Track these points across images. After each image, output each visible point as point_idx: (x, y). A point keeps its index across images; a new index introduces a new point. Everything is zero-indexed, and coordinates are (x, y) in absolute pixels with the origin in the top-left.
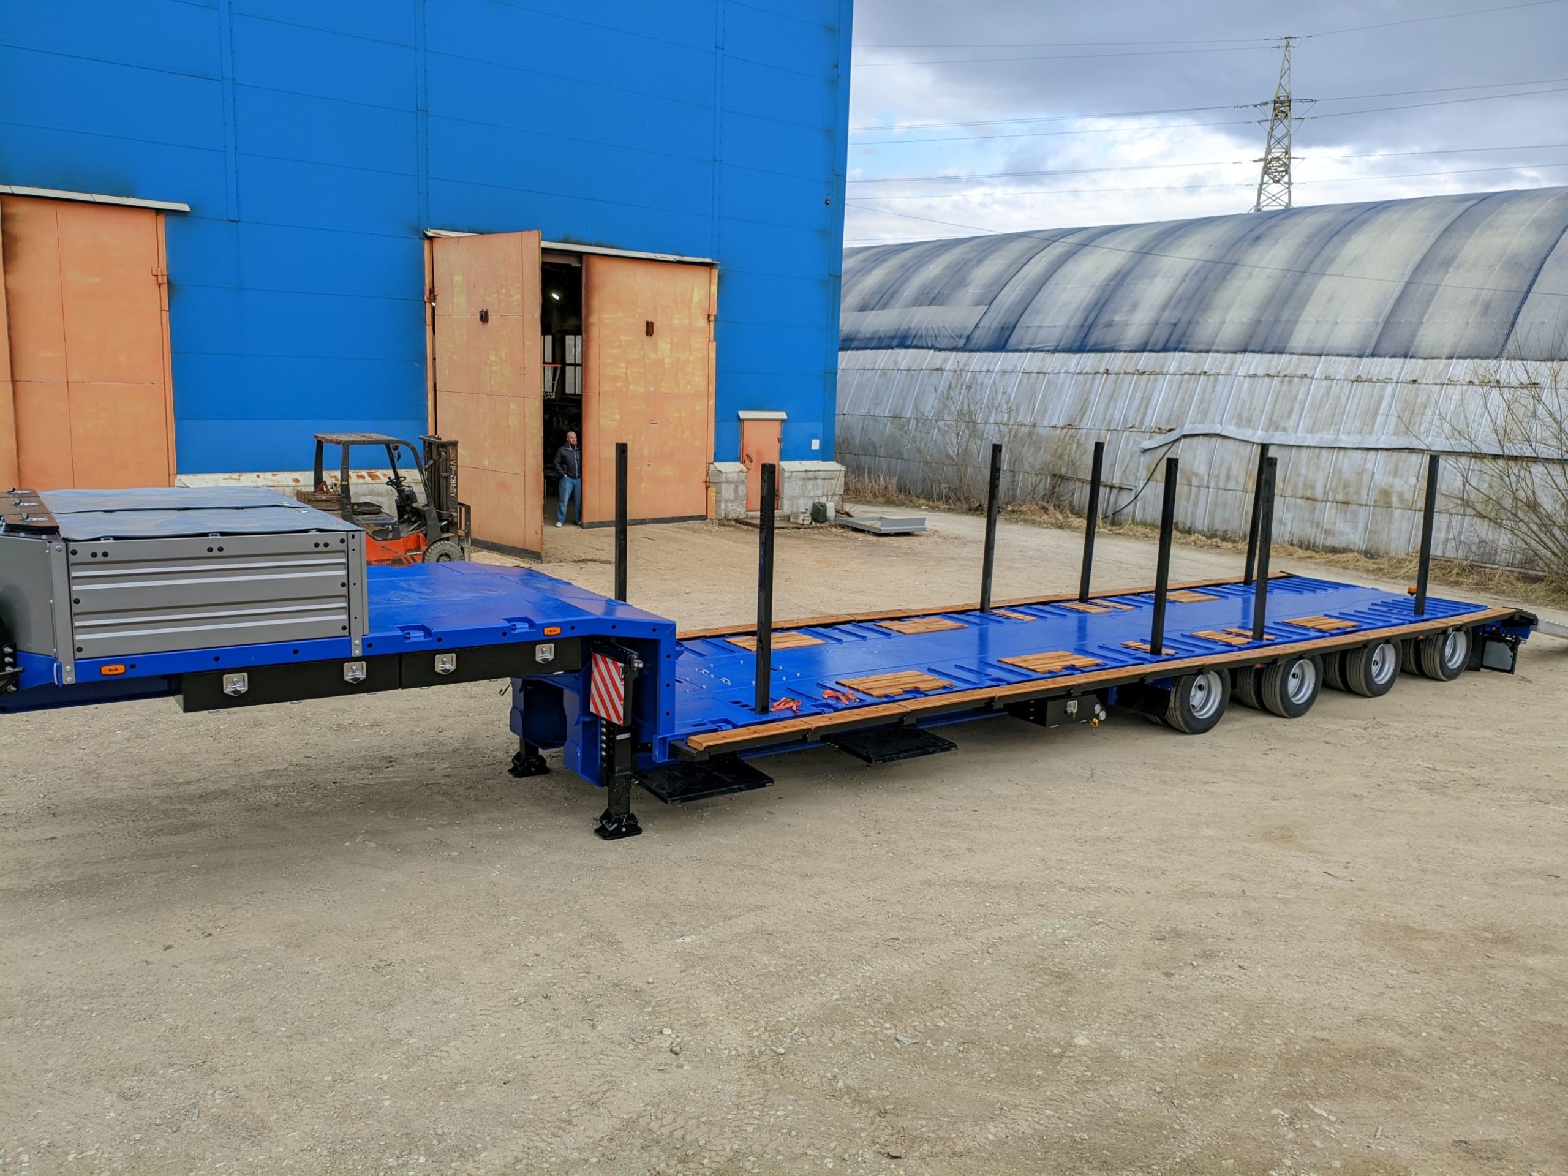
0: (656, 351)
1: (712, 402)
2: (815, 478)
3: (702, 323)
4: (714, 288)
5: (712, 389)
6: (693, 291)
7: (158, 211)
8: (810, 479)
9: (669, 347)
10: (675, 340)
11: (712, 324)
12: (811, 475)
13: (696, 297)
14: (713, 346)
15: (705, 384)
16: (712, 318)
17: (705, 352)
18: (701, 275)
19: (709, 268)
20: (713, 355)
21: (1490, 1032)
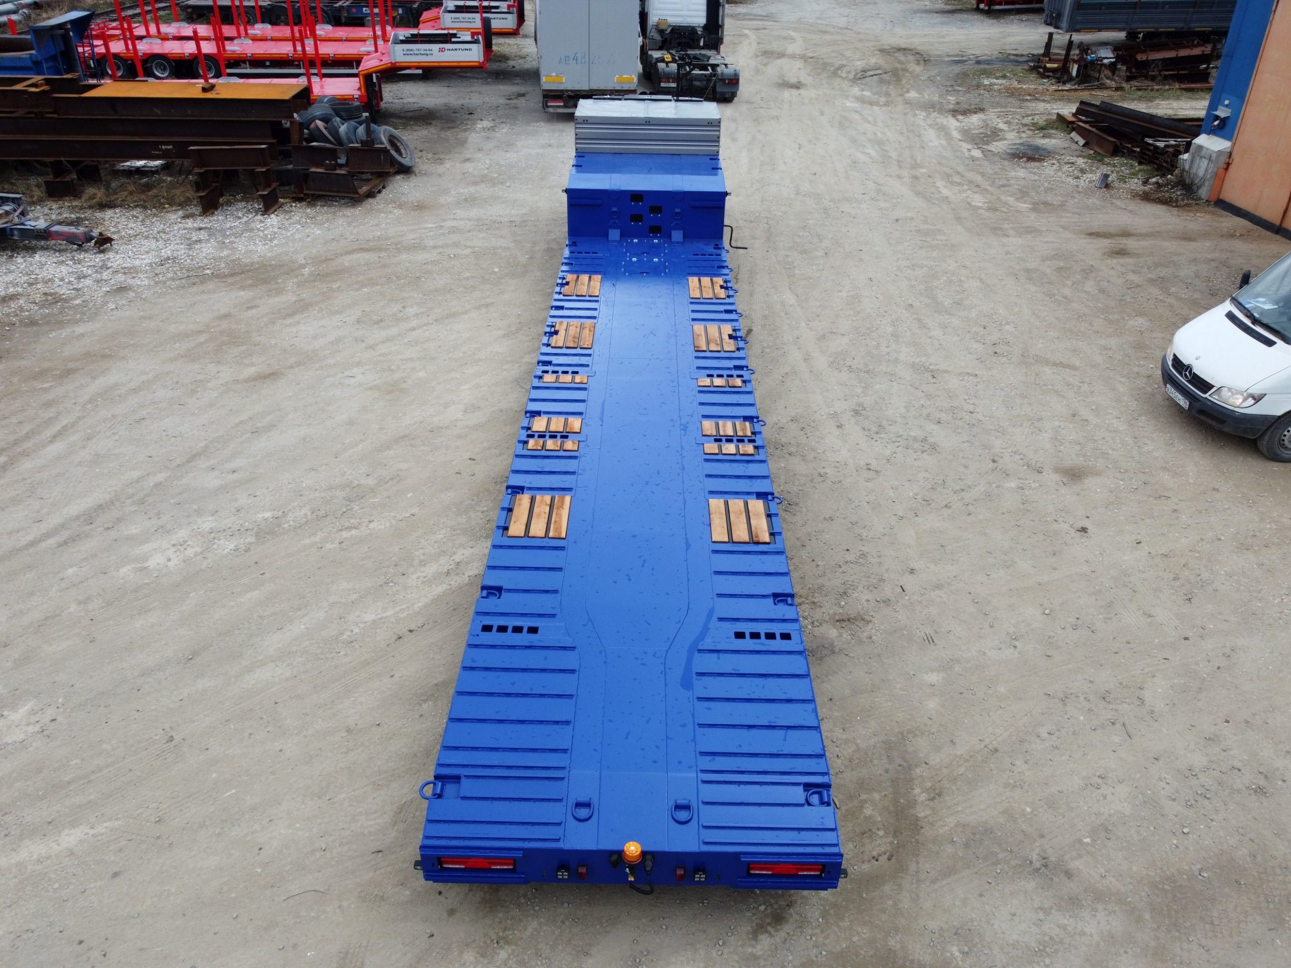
21: (260, 335)
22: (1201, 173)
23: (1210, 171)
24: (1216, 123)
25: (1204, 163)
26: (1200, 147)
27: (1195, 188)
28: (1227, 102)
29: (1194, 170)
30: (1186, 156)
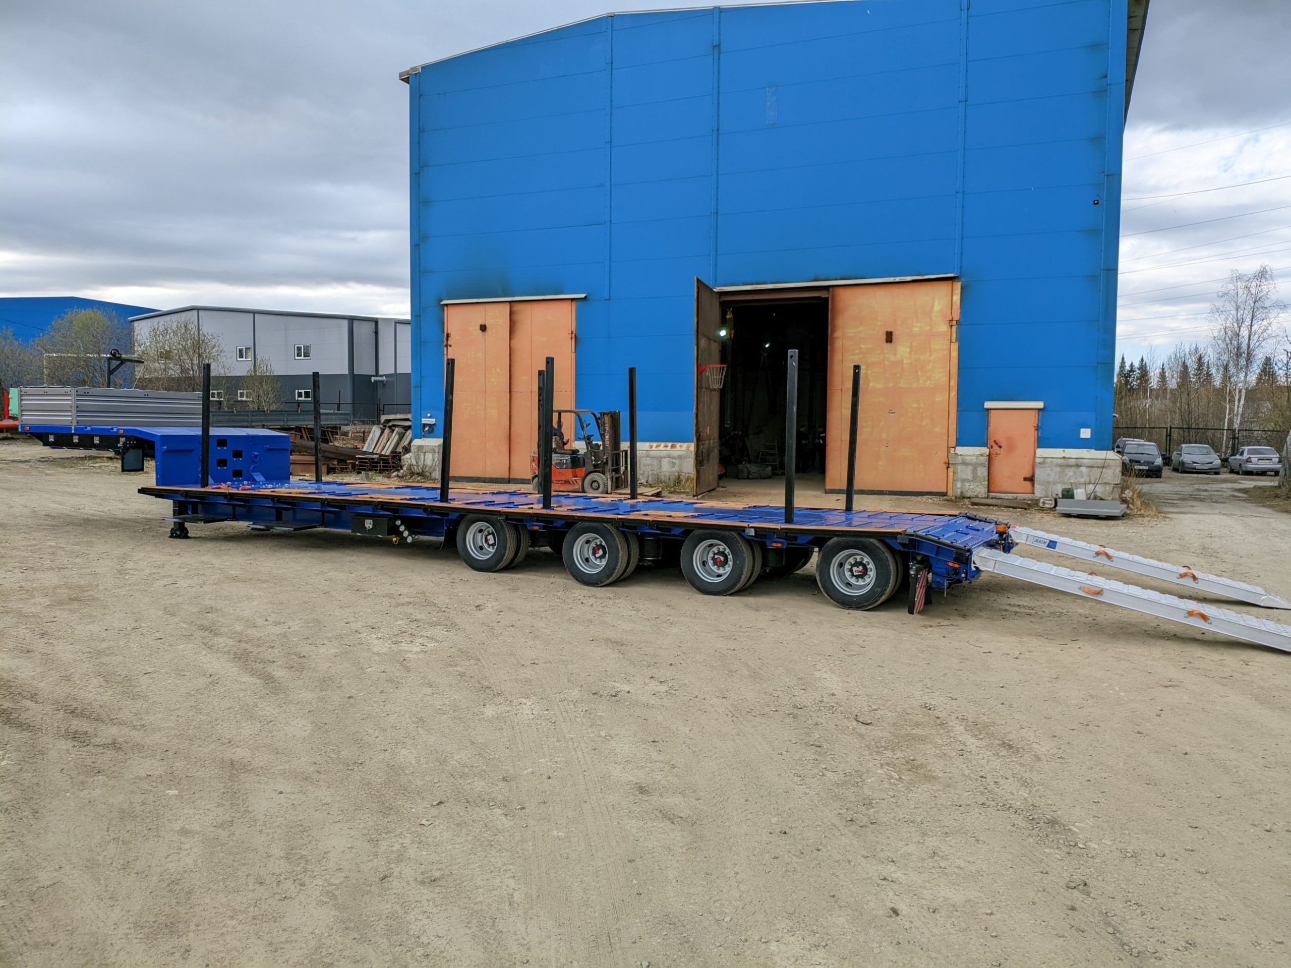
0: (895, 355)
1: (954, 394)
2: (1078, 466)
3: (944, 328)
4: (957, 298)
5: (954, 383)
6: (933, 303)
7: (573, 300)
8: (1071, 466)
9: (908, 350)
10: (914, 344)
11: (954, 328)
12: (1072, 462)
13: (937, 307)
14: (955, 347)
15: (946, 379)
16: (954, 323)
17: (946, 352)
18: (944, 288)
19: (950, 282)
20: (955, 354)
22: (429, 462)
23: (436, 459)
24: (427, 429)
25: (429, 456)
26: (420, 448)
27: (428, 474)
28: (429, 415)
29: (421, 463)
30: (407, 456)
